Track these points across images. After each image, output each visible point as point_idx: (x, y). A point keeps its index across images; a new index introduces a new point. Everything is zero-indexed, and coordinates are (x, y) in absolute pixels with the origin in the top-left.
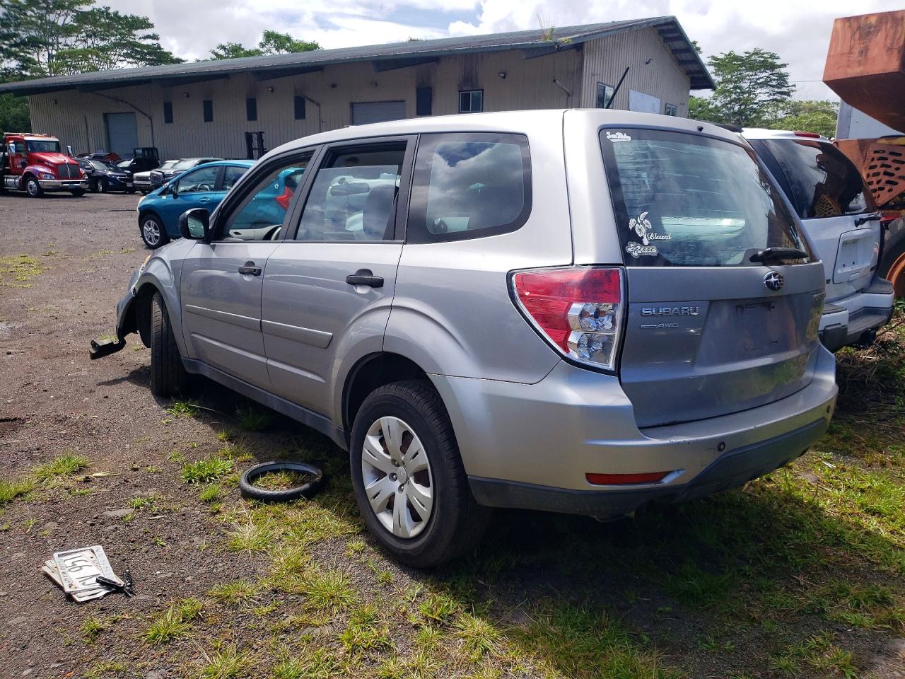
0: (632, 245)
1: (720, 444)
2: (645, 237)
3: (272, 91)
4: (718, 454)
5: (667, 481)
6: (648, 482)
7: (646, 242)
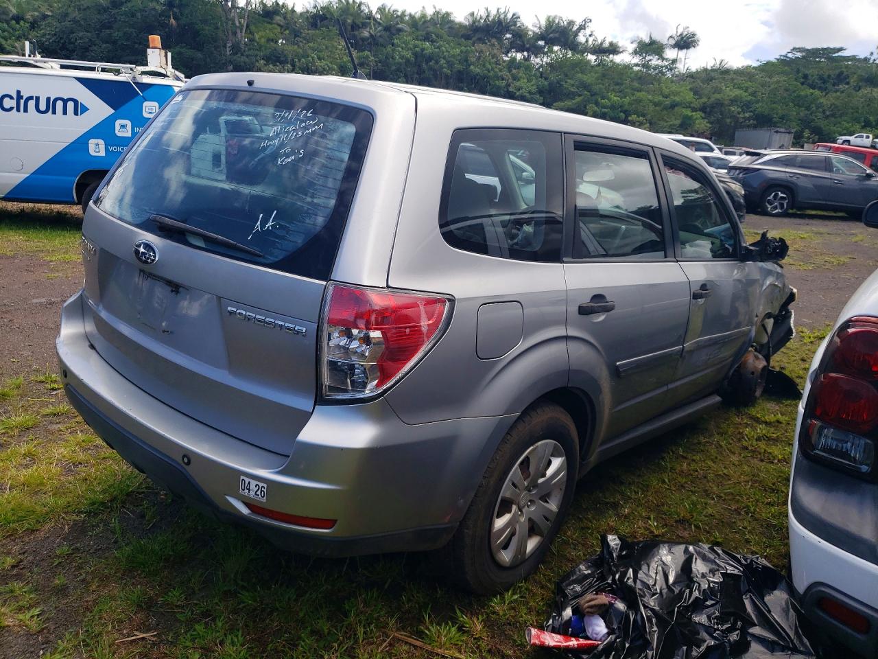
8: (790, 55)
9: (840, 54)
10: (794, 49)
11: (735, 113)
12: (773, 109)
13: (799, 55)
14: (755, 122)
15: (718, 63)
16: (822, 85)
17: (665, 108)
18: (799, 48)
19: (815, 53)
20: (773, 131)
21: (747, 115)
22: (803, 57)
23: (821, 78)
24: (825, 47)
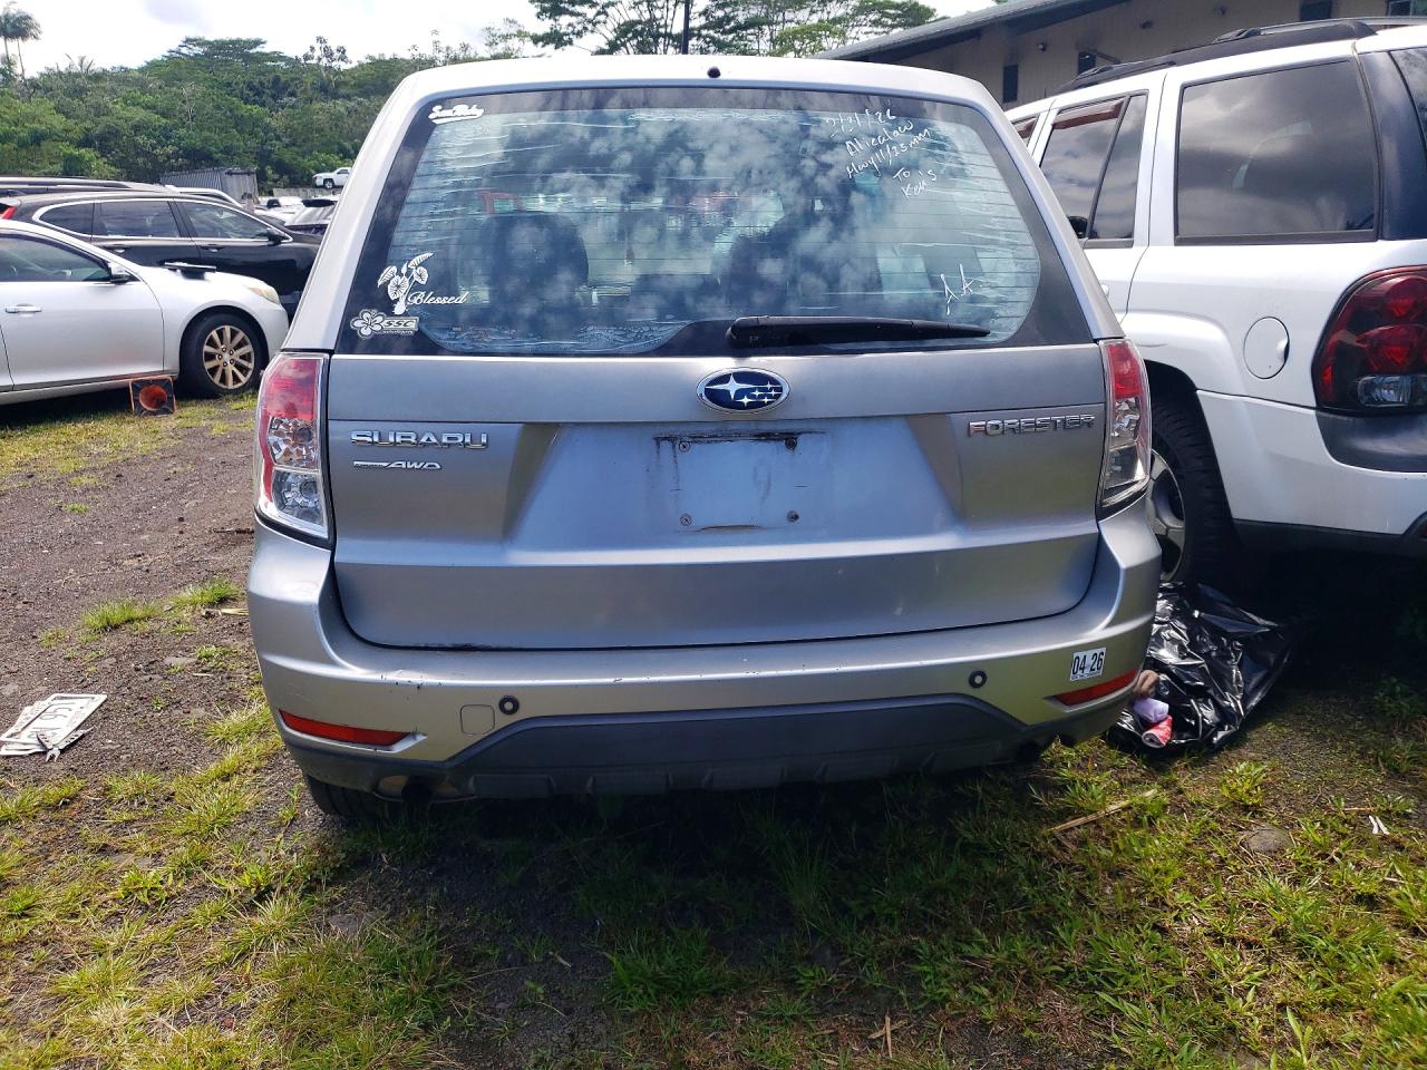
0: (366, 315)
1: (509, 702)
2: (402, 301)
3: (1044, 49)
4: (503, 721)
5: (399, 748)
6: (365, 743)
7: (399, 309)
8: (184, 50)
9: (258, 49)
10: (188, 41)
11: (148, 149)
12: (206, 140)
13: (198, 50)
14: (186, 161)
15: (76, 62)
16: (257, 98)
17: (22, 145)
18: (195, 40)
19: (220, 47)
20: (224, 173)
21: (170, 149)
22: (206, 54)
23: (250, 87)
24: (234, 38)
